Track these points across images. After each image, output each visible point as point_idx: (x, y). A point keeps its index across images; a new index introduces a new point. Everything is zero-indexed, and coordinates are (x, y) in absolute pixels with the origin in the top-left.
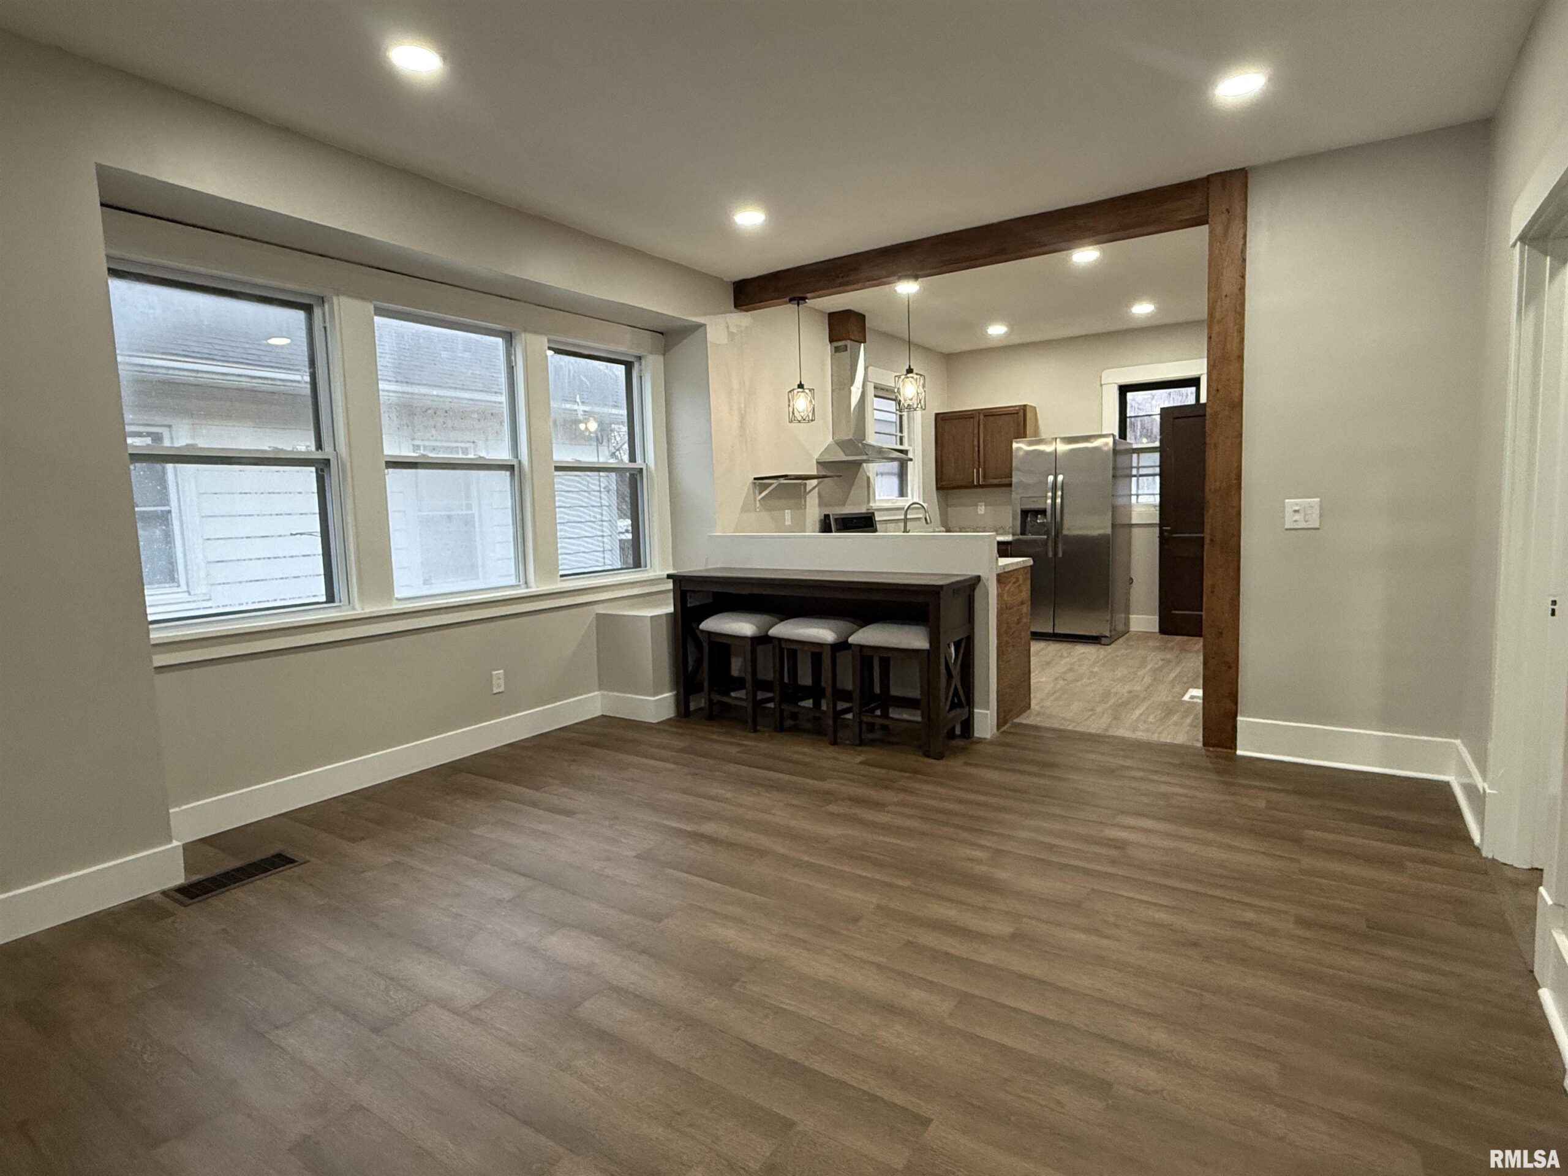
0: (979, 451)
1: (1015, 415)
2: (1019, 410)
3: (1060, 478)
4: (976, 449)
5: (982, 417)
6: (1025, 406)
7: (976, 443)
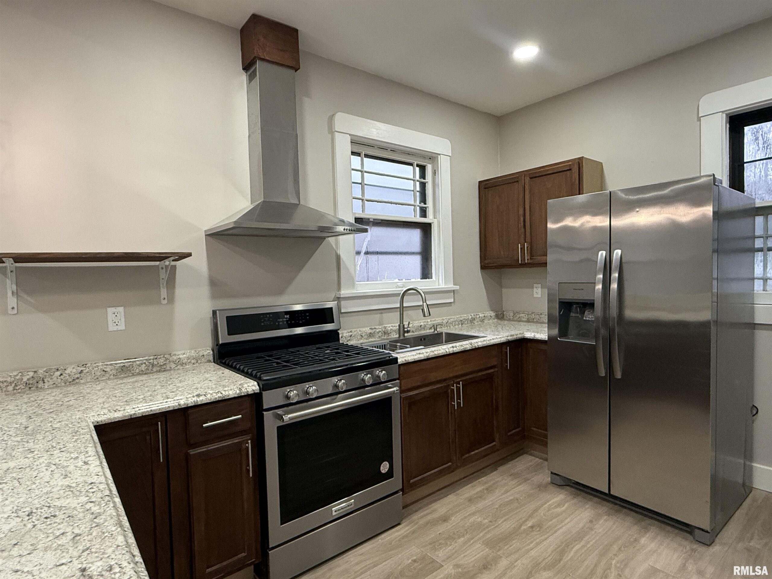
0: (524, 221)
1: (568, 172)
2: (573, 164)
3: (617, 253)
4: (522, 219)
5: (527, 179)
6: (581, 159)
7: (521, 212)
